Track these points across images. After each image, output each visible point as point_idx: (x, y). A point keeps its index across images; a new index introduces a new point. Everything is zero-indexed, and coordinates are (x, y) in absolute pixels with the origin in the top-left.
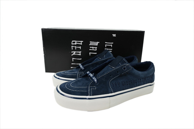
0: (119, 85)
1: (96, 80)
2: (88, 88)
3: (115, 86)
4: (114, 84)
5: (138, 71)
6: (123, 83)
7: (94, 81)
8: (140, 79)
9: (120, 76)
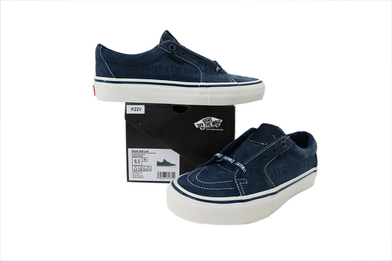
0: (280, 173)
1: (244, 167)
2: (234, 181)
3: (274, 175)
4: (272, 172)
5: (300, 148)
6: (284, 169)
7: (241, 169)
8: (304, 162)
9: (278, 158)
